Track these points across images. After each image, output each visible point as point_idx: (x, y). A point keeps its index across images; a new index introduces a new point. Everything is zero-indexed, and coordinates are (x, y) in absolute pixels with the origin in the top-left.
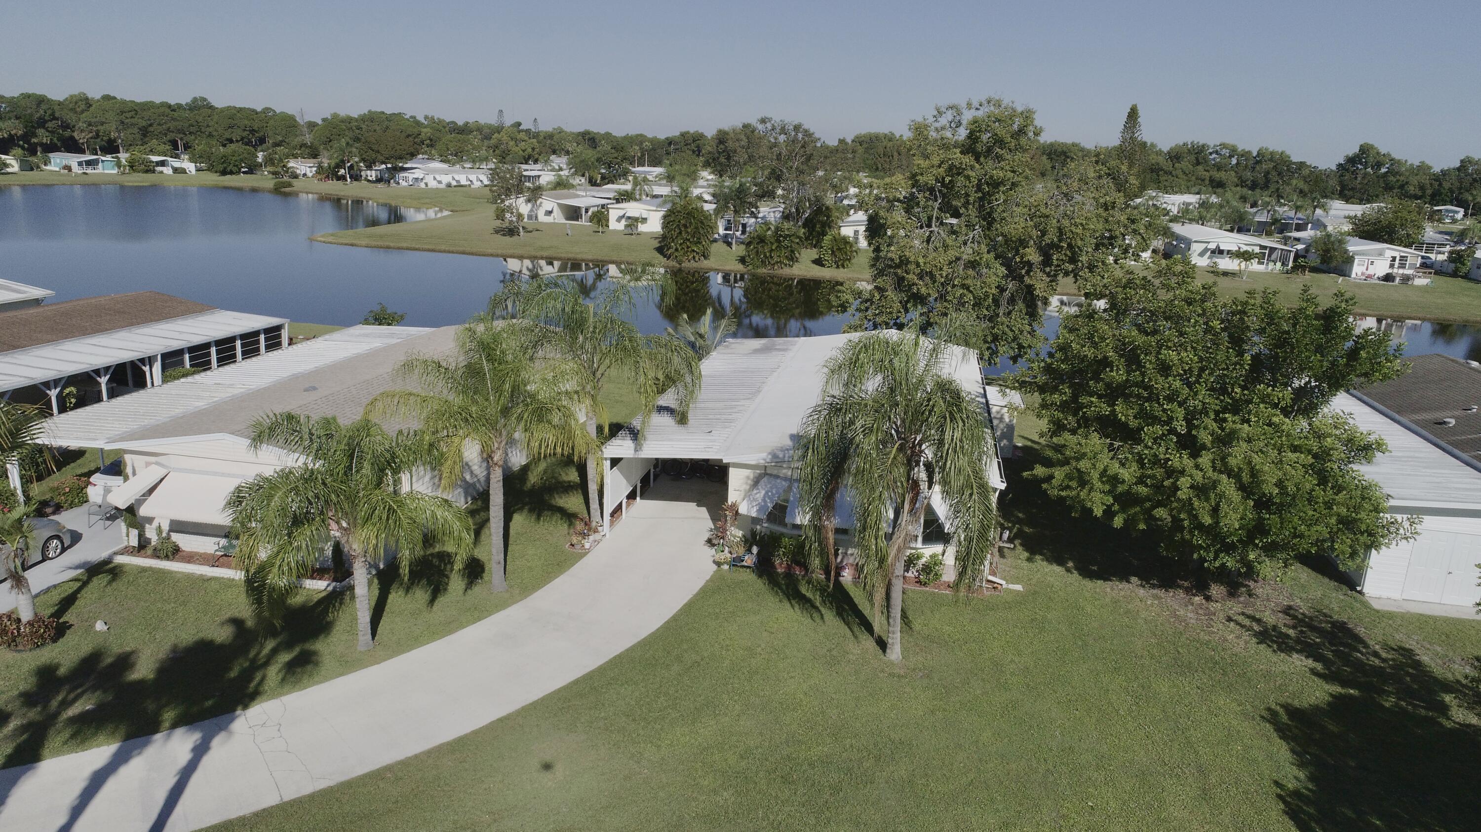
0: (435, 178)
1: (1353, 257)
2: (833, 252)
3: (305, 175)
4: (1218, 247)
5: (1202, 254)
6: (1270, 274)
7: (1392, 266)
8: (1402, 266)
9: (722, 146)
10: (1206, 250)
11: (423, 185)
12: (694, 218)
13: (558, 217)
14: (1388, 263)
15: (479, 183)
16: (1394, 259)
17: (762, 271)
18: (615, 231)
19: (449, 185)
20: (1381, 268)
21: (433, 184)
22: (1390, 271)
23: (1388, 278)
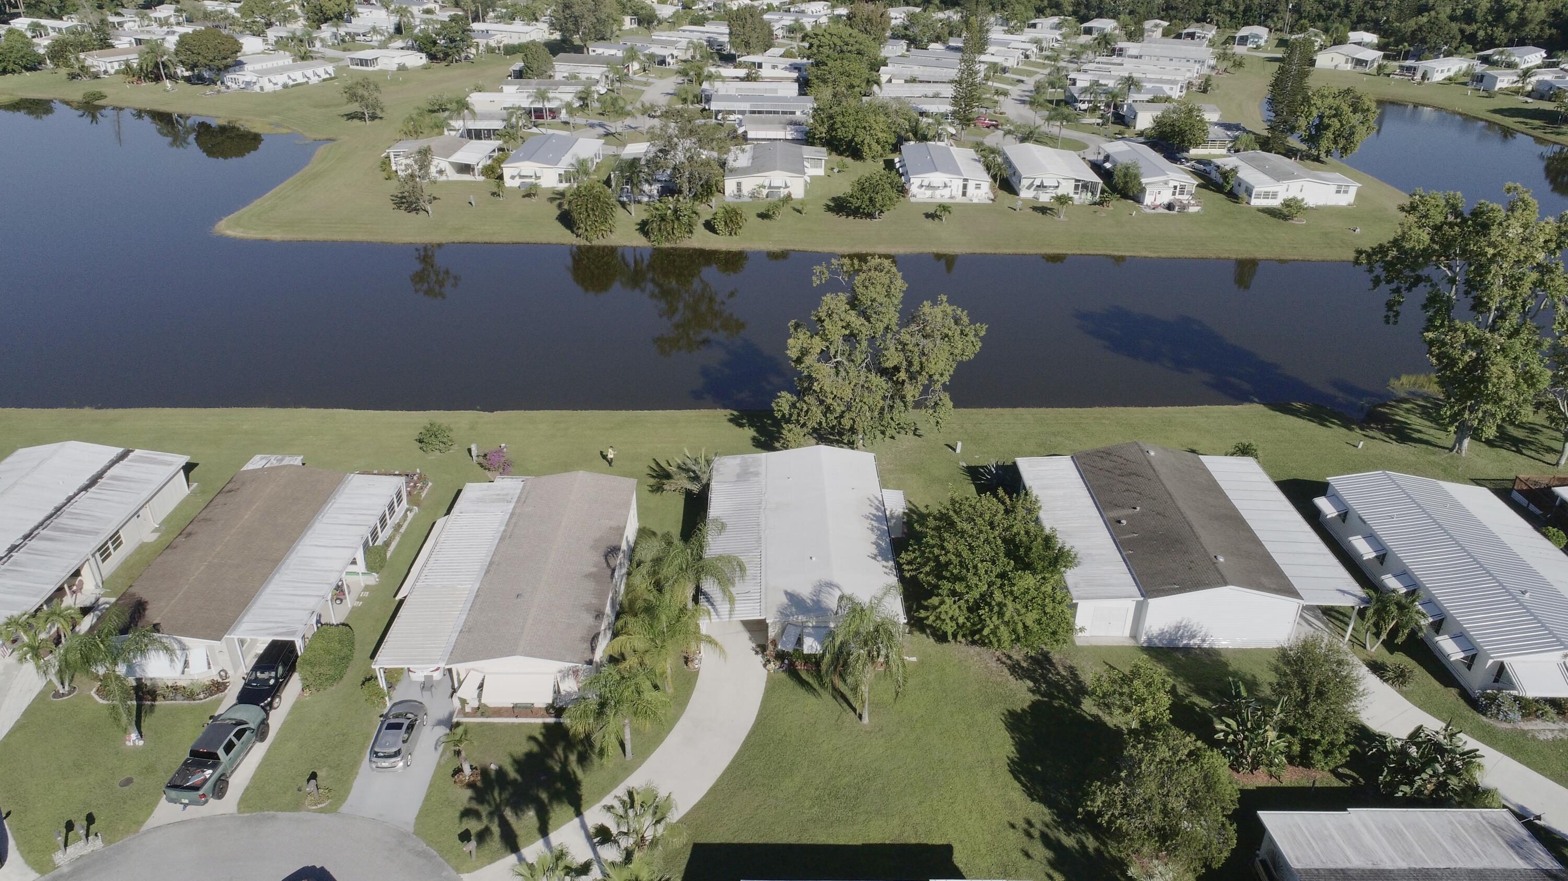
1: (1145, 188)
2: (726, 222)
3: (106, 72)
4: (1042, 182)
5: (1029, 188)
6: (1083, 207)
7: (1174, 194)
8: (1182, 193)
10: (1032, 184)
13: (451, 174)
14: (1172, 190)
15: (317, 78)
16: (1175, 187)
18: (512, 189)
20: (1166, 197)
22: (1172, 199)
23: (1170, 207)
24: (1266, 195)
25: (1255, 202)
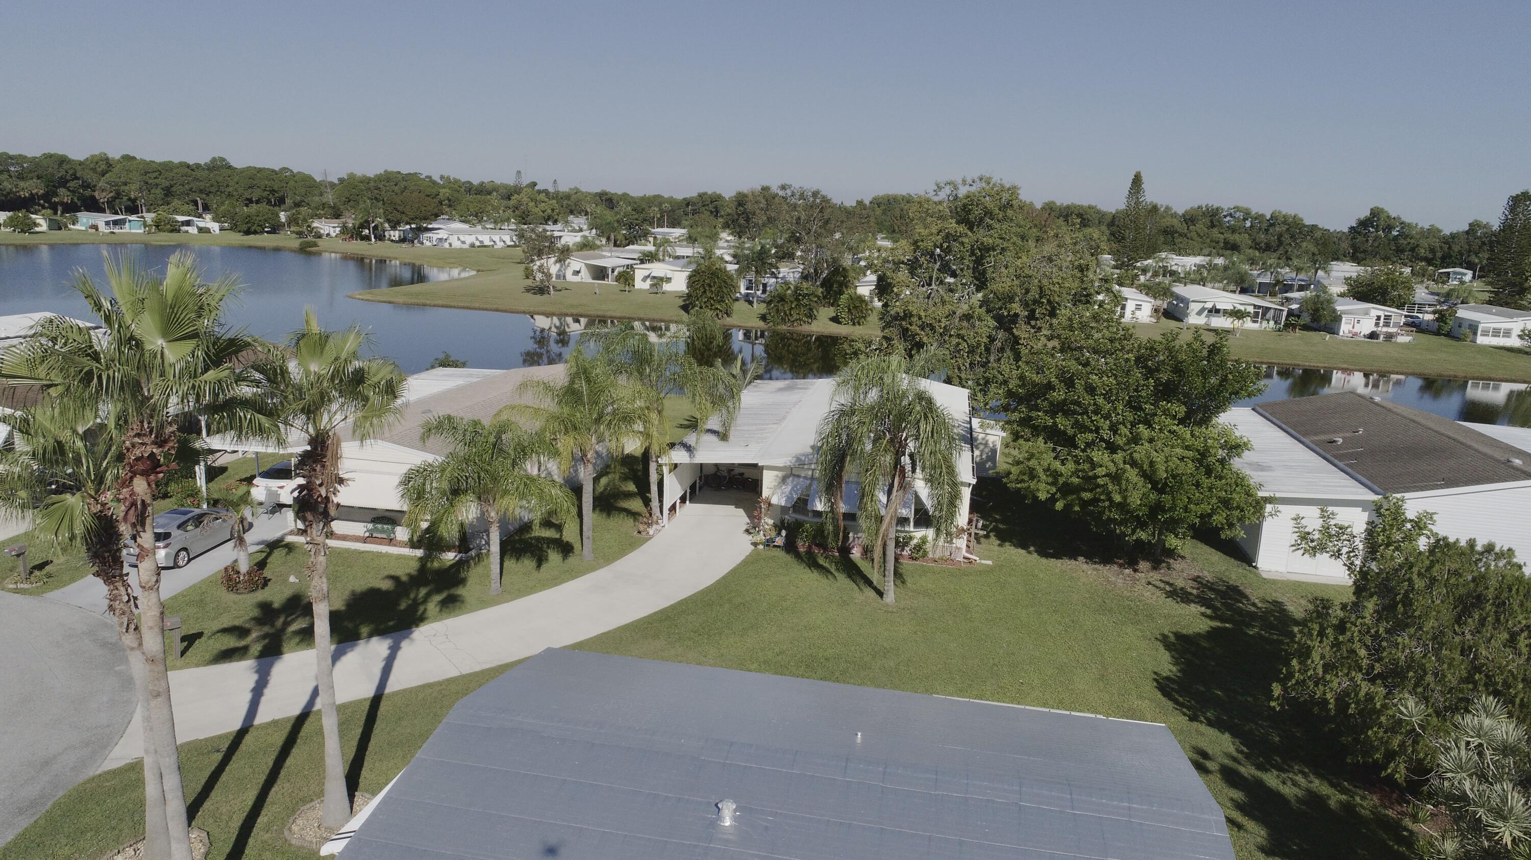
0: (459, 239)
1: (1340, 316)
2: (849, 310)
3: (328, 235)
4: (1214, 306)
5: (1199, 313)
6: (1263, 332)
7: (1377, 325)
8: (1387, 324)
9: (741, 208)
10: (1203, 309)
11: (446, 245)
12: (718, 278)
13: (585, 277)
14: (1374, 321)
15: (502, 243)
16: (1379, 318)
17: (783, 328)
18: (640, 290)
19: (473, 245)
20: (1367, 326)
21: (457, 244)
22: (1375, 329)
23: (1373, 336)
24: (1496, 333)
25: (1481, 340)
